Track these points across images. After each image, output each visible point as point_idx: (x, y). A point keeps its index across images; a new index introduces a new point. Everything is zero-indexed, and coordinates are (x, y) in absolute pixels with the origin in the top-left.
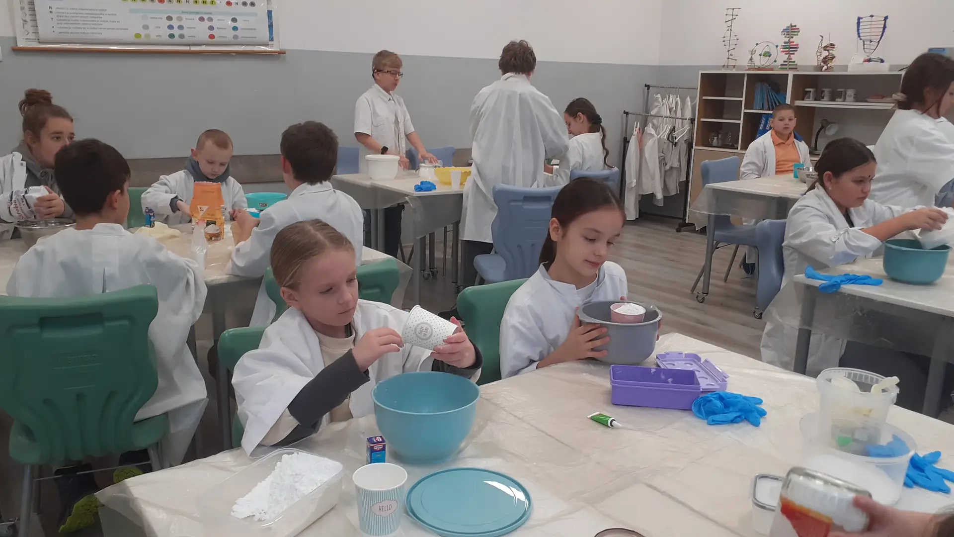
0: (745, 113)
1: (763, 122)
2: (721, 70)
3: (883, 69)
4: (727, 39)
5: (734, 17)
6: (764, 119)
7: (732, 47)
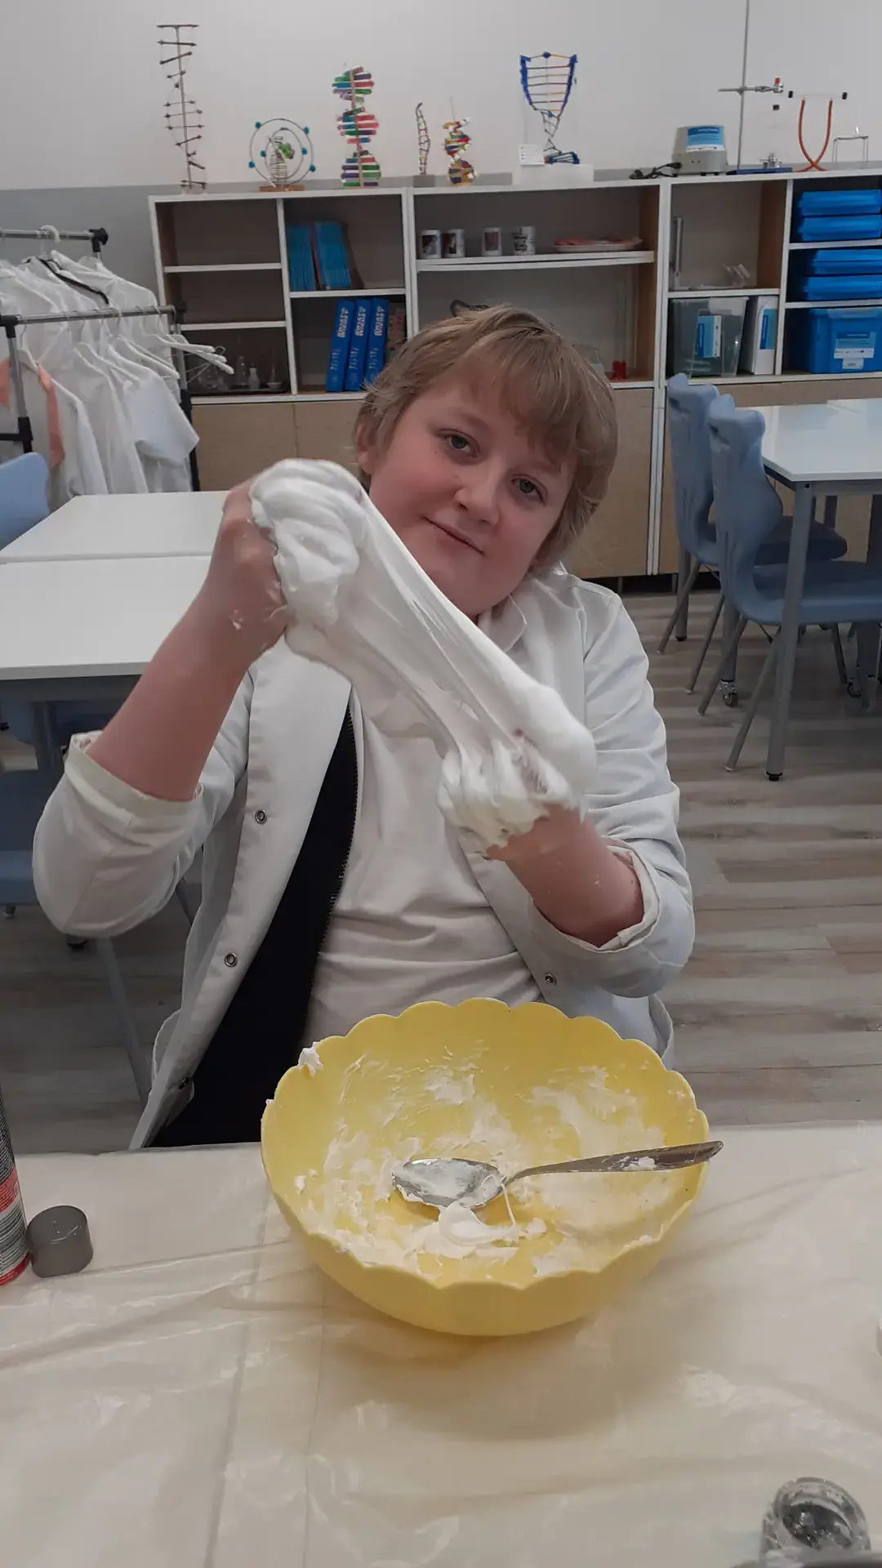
0: (293, 301)
1: (344, 321)
2: (179, 193)
3: (582, 177)
4: (176, 109)
5: (185, 49)
6: (344, 311)
7: (191, 133)
